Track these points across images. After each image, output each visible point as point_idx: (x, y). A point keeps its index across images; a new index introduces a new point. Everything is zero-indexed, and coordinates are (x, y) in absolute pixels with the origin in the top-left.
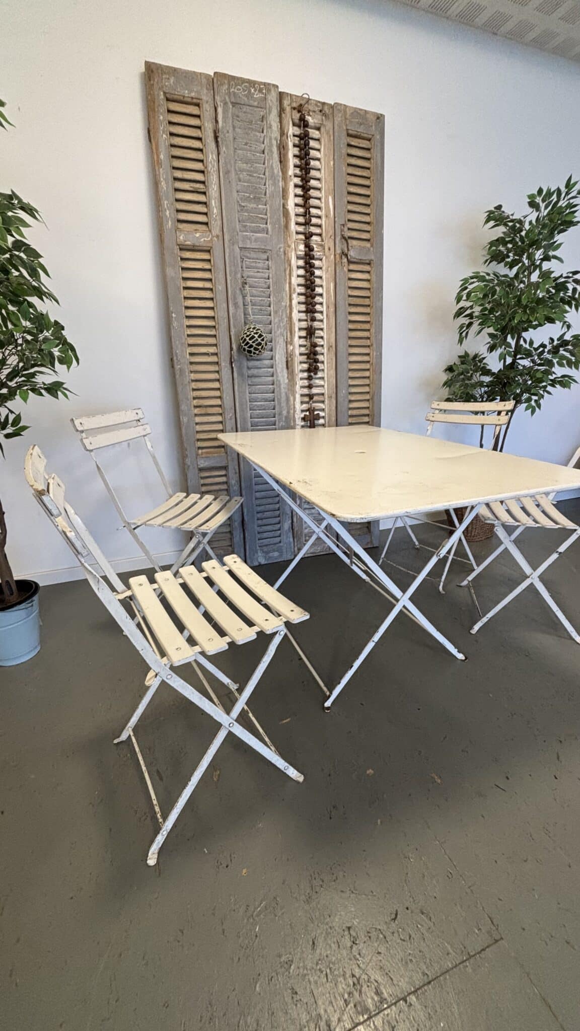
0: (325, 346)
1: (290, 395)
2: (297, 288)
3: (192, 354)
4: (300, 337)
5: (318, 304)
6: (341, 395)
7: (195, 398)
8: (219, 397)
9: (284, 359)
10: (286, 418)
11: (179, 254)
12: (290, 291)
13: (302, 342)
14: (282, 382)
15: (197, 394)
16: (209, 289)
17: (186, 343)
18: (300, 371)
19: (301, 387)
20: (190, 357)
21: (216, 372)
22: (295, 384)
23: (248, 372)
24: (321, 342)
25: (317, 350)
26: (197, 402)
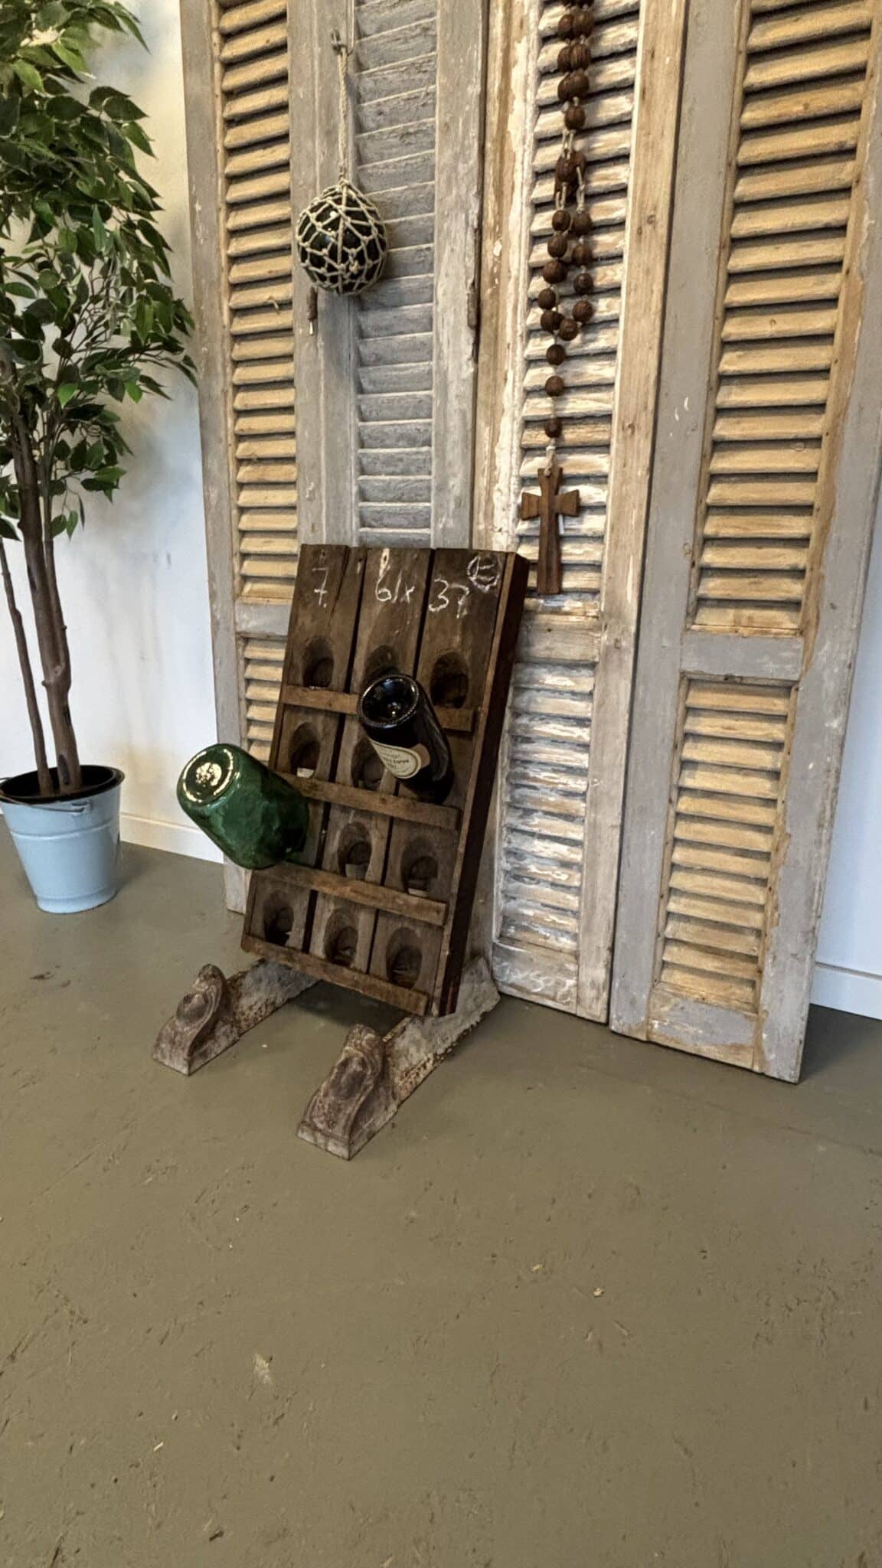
0: (628, 224)
1: (481, 423)
2: (533, 14)
3: (238, 312)
4: (539, 206)
5: (615, 55)
6: (672, 416)
7: (240, 438)
8: (291, 434)
9: (464, 293)
10: (458, 505)
11: (214, 24)
12: (507, 35)
13: (544, 221)
14: (451, 376)
15: (246, 424)
16: (281, 108)
17: (223, 280)
18: (530, 333)
19: (529, 393)
20: (236, 320)
21: (288, 357)
22: (500, 380)
23: (358, 352)
24: (617, 209)
25: (595, 244)
26: (244, 449)
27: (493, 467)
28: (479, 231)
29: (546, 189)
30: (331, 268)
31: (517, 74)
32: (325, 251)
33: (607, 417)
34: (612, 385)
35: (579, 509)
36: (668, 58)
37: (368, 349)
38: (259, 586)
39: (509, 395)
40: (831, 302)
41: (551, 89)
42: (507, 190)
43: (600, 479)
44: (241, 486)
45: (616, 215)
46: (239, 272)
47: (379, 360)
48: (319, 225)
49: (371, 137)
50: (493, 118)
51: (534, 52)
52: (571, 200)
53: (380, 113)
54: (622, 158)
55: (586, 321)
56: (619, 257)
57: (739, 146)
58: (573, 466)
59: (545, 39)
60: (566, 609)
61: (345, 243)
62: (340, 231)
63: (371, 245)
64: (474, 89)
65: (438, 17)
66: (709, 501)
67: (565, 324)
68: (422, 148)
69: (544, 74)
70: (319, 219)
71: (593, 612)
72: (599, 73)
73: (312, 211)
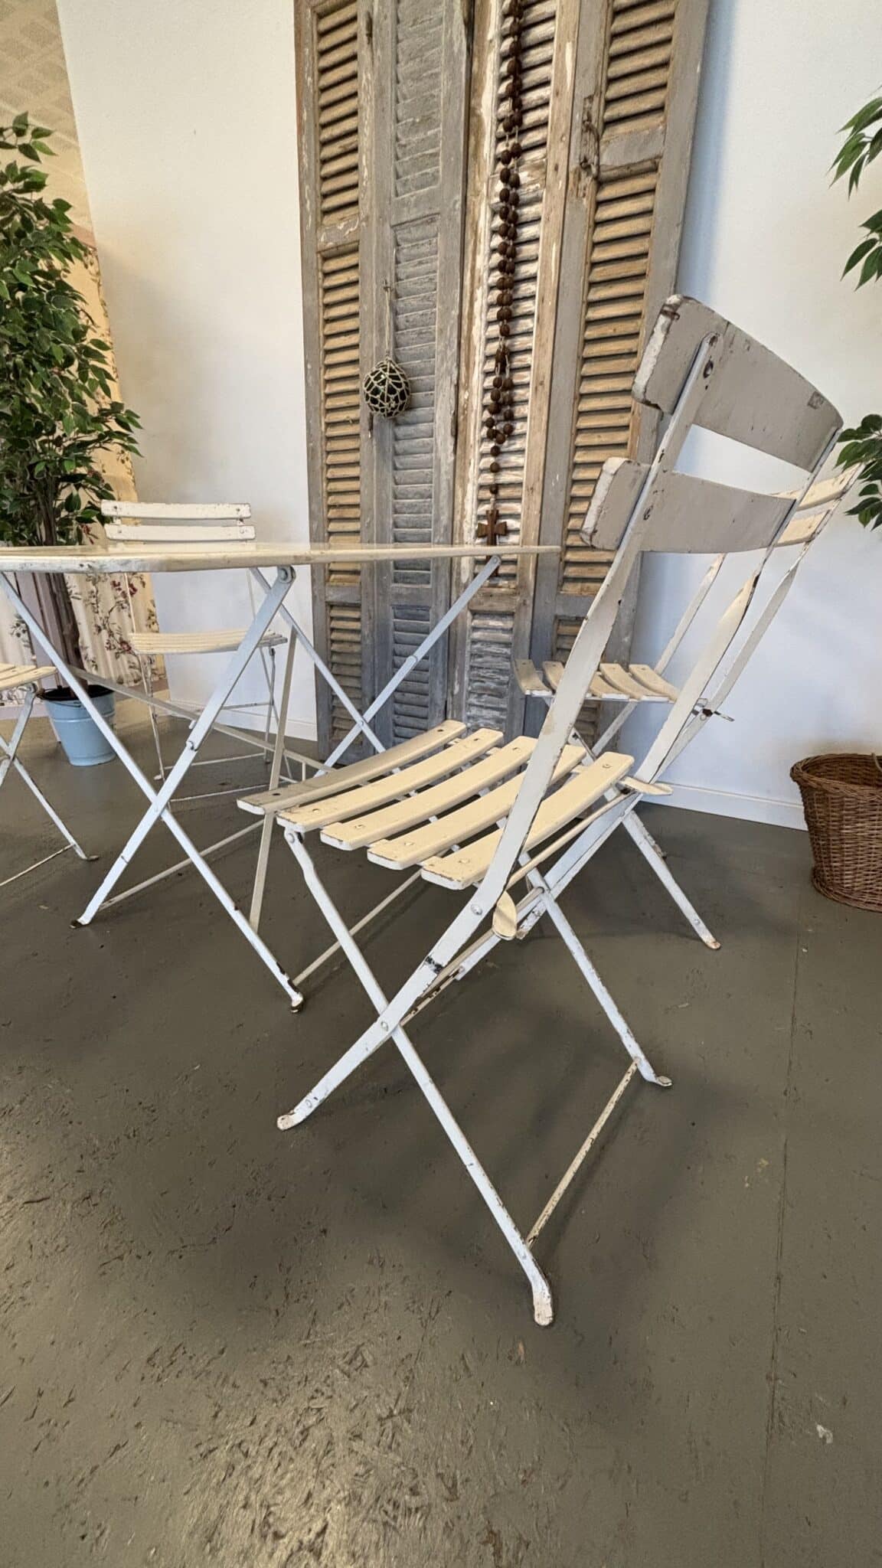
0: (531, 385)
1: (458, 487)
2: (485, 275)
3: (329, 425)
4: (488, 374)
5: (525, 298)
6: (551, 484)
7: (330, 494)
8: (358, 492)
9: (450, 418)
10: (446, 529)
11: (320, 267)
12: (472, 285)
13: (489, 382)
14: (443, 461)
15: (333, 486)
16: (355, 315)
17: (322, 407)
18: (482, 440)
19: (482, 471)
20: (329, 429)
21: (357, 450)
22: (467, 465)
23: (394, 447)
24: (525, 377)
25: (515, 394)
26: (332, 500)
27: (463, 509)
28: (457, 386)
29: (491, 365)
30: (381, 405)
31: (477, 305)
32: (378, 396)
33: (520, 484)
34: (522, 467)
35: (507, 532)
36: (550, 303)
37: (401, 446)
38: (338, 576)
39: (472, 472)
40: (626, 427)
41: (493, 313)
42: (471, 365)
43: (516, 516)
44: (330, 520)
45: (525, 380)
46: (331, 403)
47: (406, 453)
48: (375, 383)
49: (402, 334)
50: (465, 327)
51: (486, 295)
52: (503, 371)
53: (407, 321)
54: (528, 351)
55: (509, 433)
56: (526, 401)
57: (584, 348)
58: (505, 509)
59: (491, 288)
60: (500, 584)
61: (388, 392)
62: (386, 386)
63: (402, 393)
64: (455, 313)
65: (438, 274)
66: (569, 527)
67: (499, 436)
68: (429, 341)
69: (491, 306)
70: (376, 379)
71: (513, 586)
72: (518, 306)
73: (372, 375)
